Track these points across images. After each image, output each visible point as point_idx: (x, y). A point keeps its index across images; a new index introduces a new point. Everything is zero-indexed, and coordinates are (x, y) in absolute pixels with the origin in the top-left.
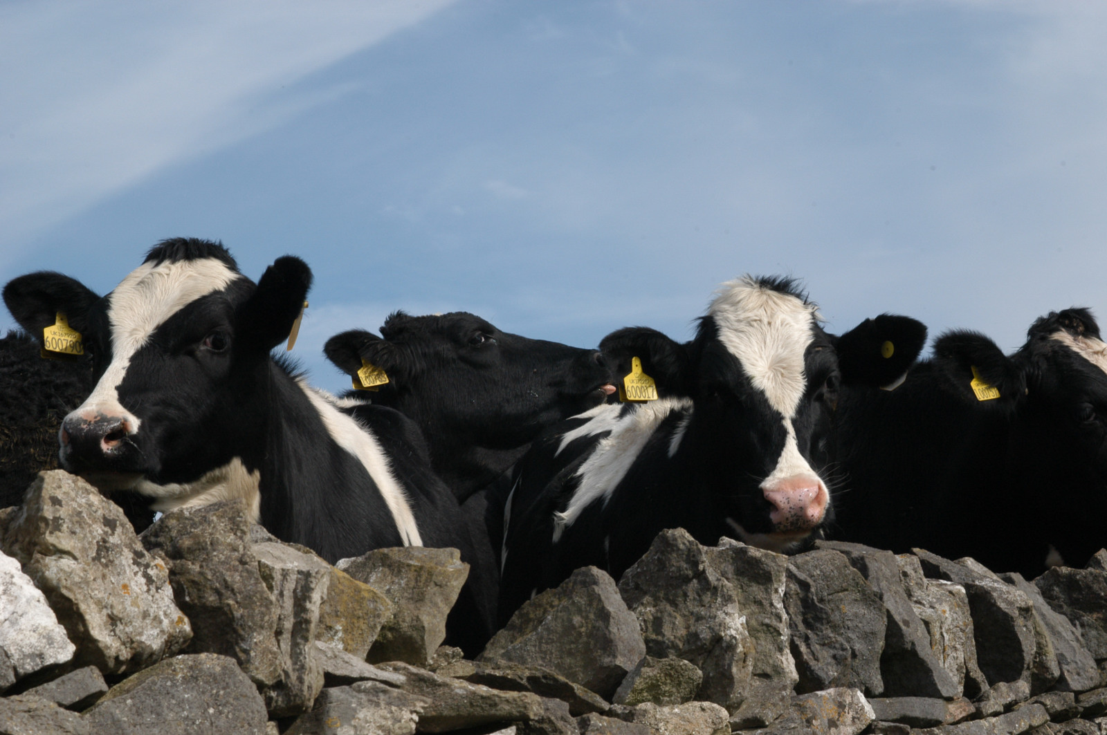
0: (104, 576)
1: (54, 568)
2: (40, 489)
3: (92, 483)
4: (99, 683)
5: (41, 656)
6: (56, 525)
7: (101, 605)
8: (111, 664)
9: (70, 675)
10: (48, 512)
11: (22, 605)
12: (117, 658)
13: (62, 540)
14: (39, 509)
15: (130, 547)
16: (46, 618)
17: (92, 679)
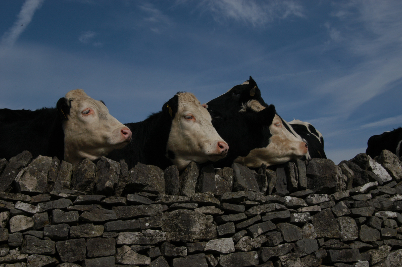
0: (395, 166)
1: (387, 165)
2: (383, 153)
3: (391, 151)
4: (396, 183)
5: (387, 179)
6: (386, 158)
7: (395, 171)
8: (397, 180)
9: (392, 182)
10: (385, 156)
11: (383, 172)
12: (398, 179)
13: (388, 161)
14: (383, 156)
15: (398, 161)
16: (387, 173)
17: (395, 183)
